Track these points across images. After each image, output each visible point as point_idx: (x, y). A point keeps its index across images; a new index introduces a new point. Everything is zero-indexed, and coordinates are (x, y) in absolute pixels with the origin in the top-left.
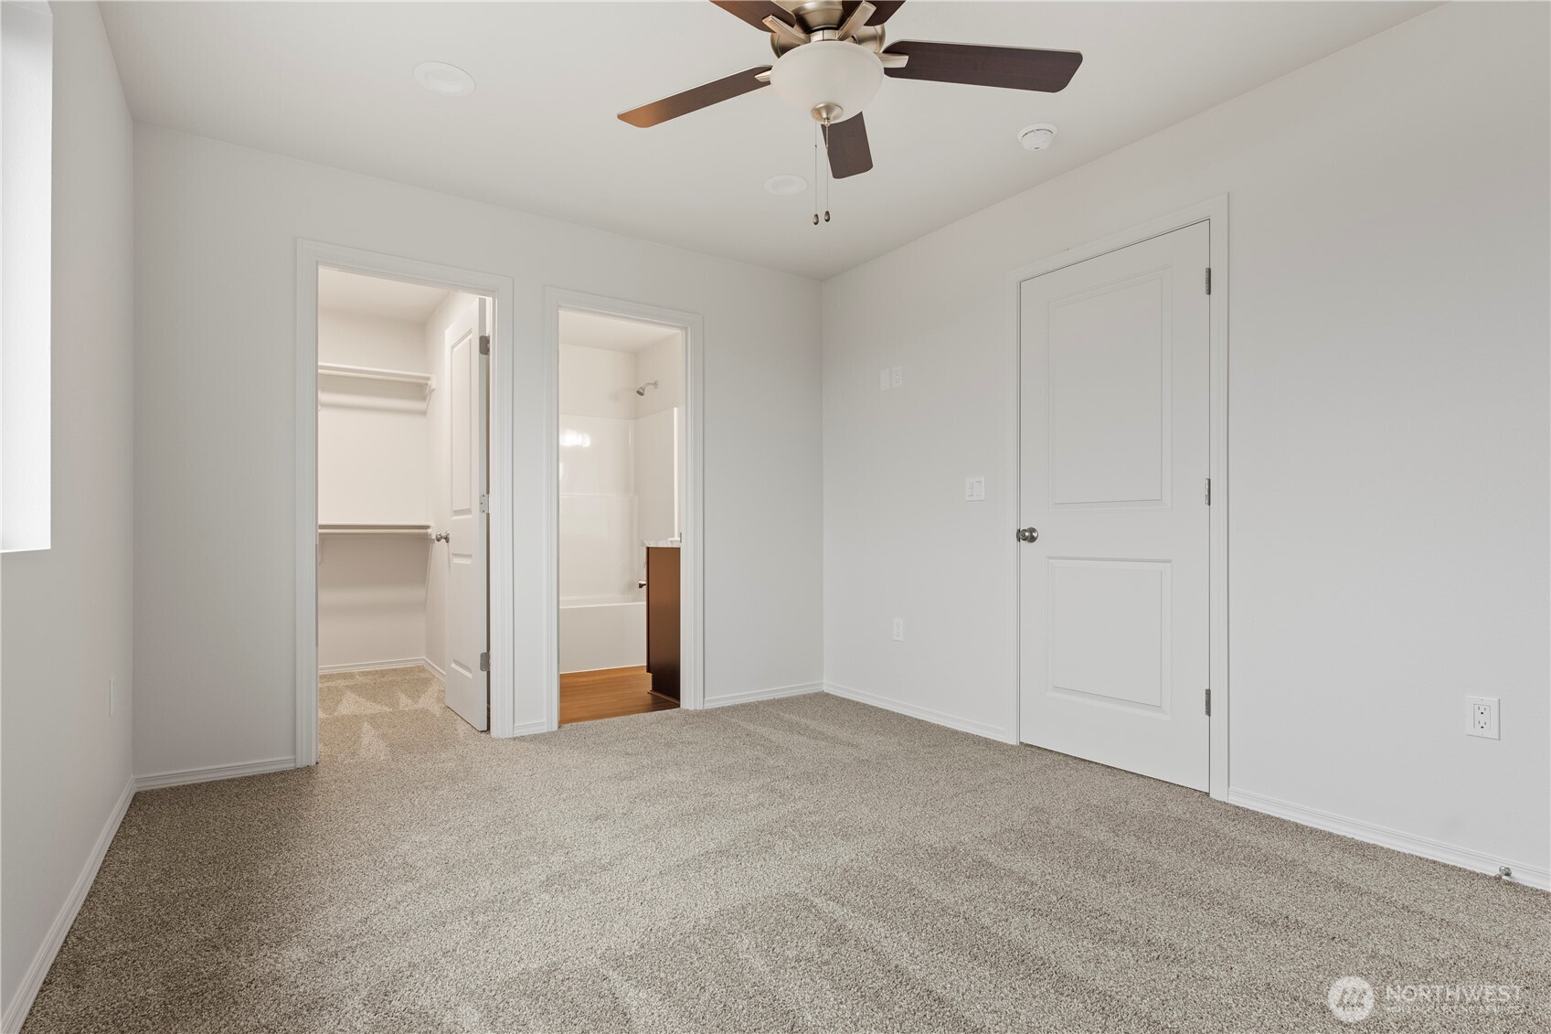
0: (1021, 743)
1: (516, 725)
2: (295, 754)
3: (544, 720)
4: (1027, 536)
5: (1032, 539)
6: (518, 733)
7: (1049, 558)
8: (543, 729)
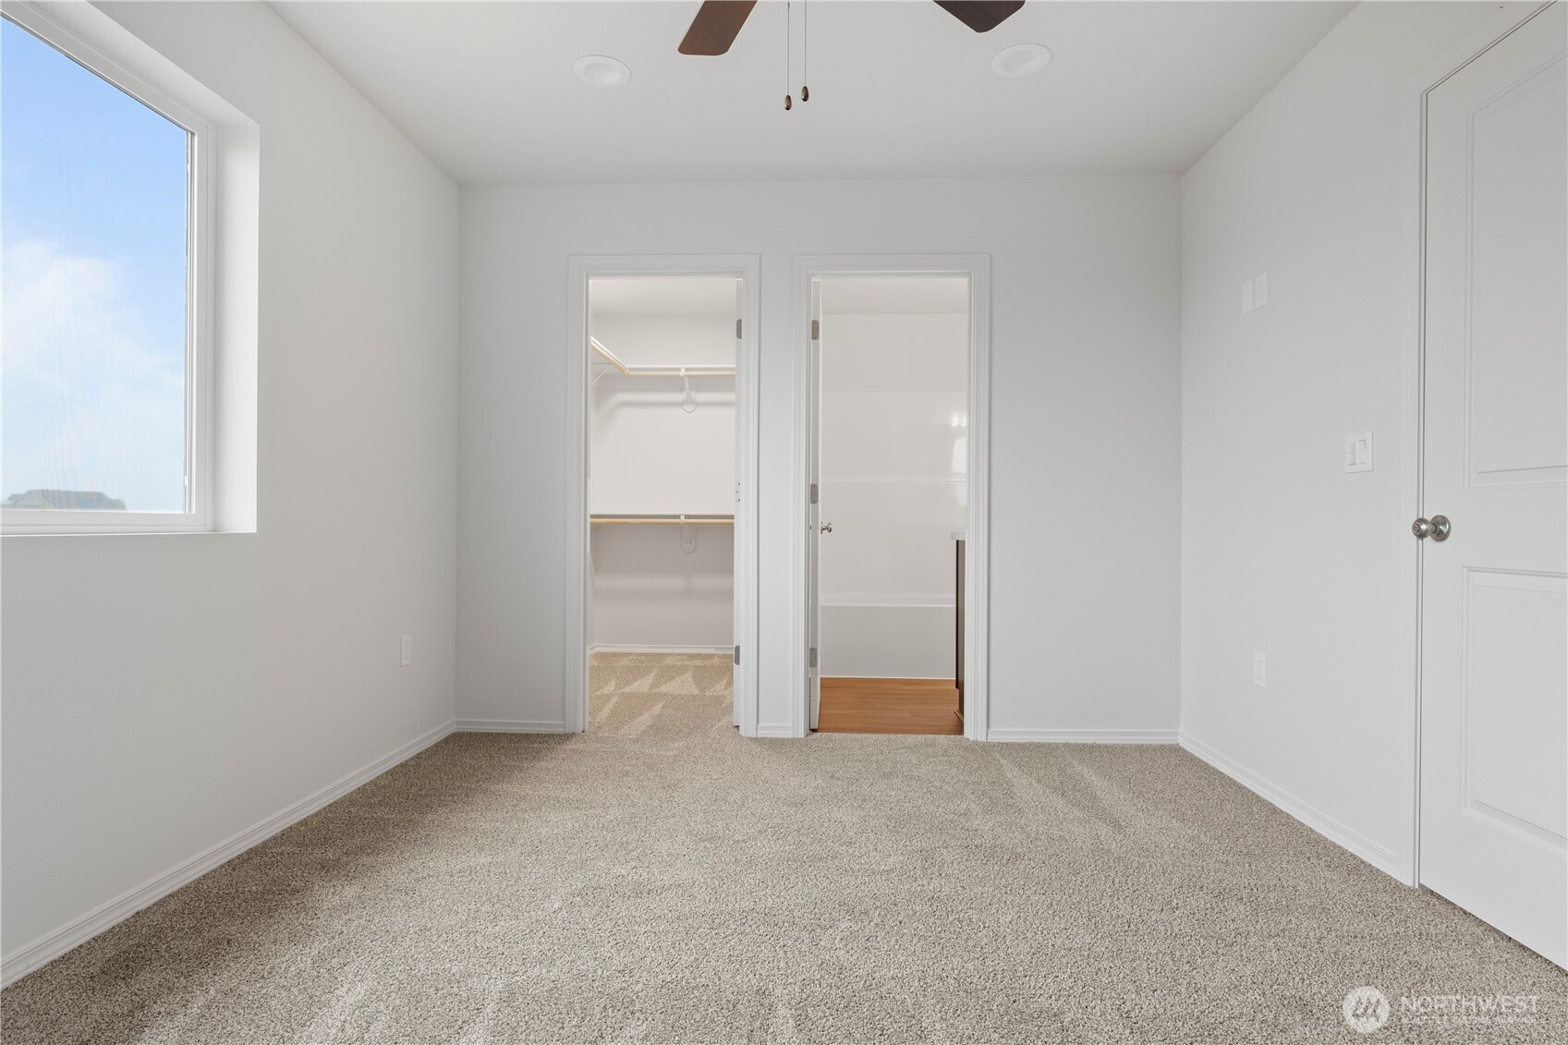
0: (1420, 885)
1: (760, 725)
2: (564, 720)
3: (790, 725)
4: (1437, 530)
5: (1440, 536)
6: (761, 734)
7: (1472, 569)
8: (788, 734)
